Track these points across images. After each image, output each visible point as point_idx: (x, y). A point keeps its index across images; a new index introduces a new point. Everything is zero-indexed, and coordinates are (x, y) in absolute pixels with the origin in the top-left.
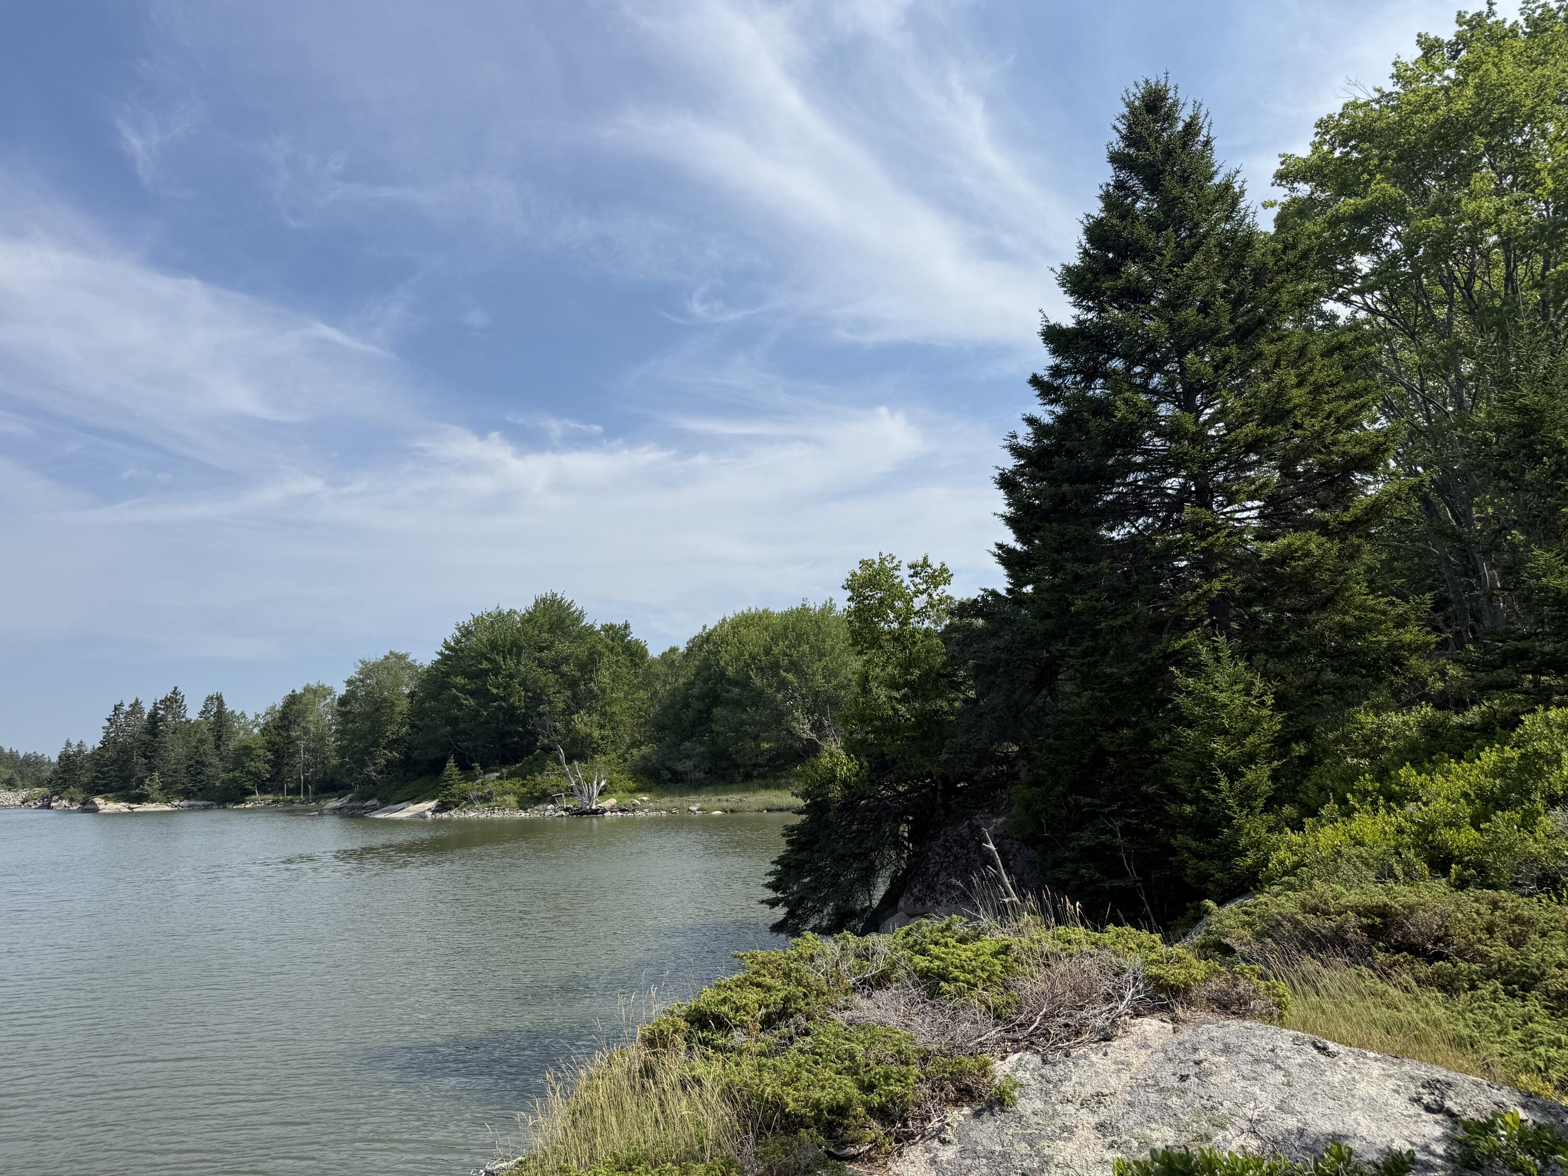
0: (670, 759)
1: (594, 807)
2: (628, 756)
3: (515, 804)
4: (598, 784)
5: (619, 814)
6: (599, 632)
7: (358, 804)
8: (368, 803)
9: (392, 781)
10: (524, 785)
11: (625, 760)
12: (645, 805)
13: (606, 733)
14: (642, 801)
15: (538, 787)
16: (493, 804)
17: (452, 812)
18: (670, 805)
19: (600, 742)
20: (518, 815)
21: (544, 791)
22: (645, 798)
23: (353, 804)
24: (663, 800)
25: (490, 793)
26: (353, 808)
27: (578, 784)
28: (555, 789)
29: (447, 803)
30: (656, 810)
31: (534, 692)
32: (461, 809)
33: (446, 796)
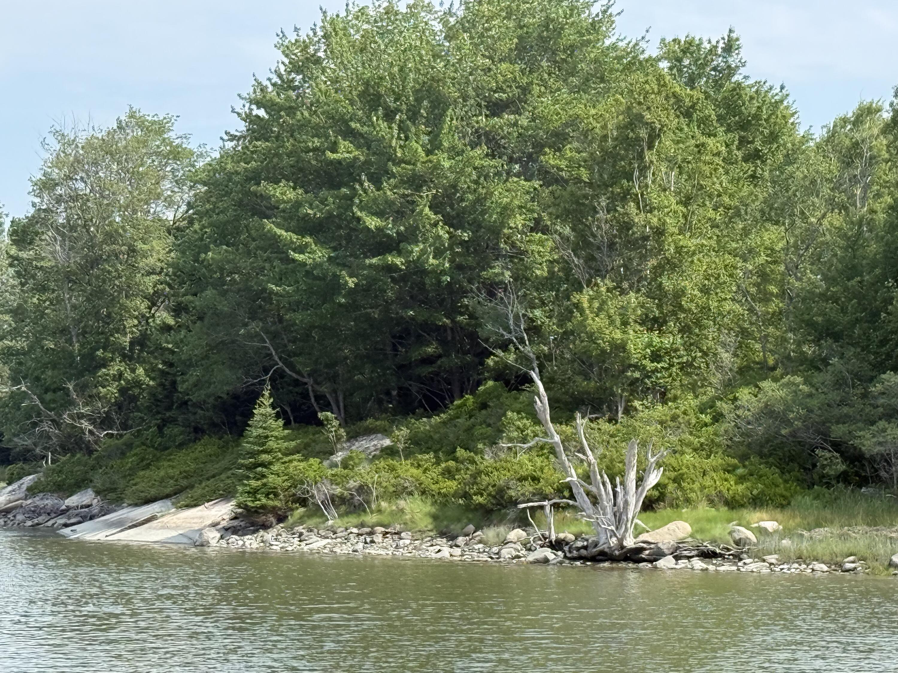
0: (841, 420)
1: (630, 543)
2: (724, 407)
3: (426, 523)
4: (640, 480)
5: (698, 564)
6: (653, 61)
7: (49, 501)
8: (73, 501)
9: (129, 446)
10: (449, 474)
11: (718, 417)
12: (771, 543)
13: (667, 341)
14: (762, 532)
15: (485, 480)
16: (371, 518)
17: (269, 535)
18: (839, 547)
19: (650, 365)
20: (431, 553)
21: (501, 491)
22: (770, 525)
23: (38, 501)
24: (820, 533)
25: (362, 489)
26: (36, 512)
27: (587, 478)
28: (528, 488)
29: (256, 511)
30: (800, 558)
31: (476, 226)
32: (290, 529)
33: (254, 492)
